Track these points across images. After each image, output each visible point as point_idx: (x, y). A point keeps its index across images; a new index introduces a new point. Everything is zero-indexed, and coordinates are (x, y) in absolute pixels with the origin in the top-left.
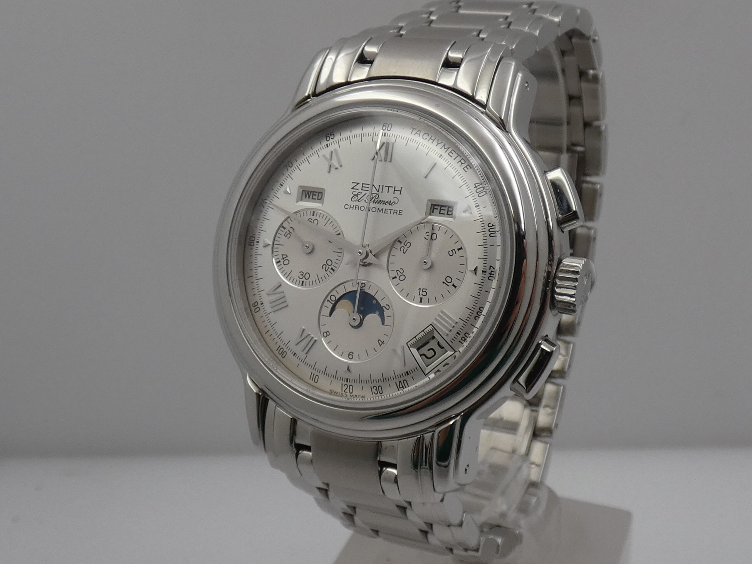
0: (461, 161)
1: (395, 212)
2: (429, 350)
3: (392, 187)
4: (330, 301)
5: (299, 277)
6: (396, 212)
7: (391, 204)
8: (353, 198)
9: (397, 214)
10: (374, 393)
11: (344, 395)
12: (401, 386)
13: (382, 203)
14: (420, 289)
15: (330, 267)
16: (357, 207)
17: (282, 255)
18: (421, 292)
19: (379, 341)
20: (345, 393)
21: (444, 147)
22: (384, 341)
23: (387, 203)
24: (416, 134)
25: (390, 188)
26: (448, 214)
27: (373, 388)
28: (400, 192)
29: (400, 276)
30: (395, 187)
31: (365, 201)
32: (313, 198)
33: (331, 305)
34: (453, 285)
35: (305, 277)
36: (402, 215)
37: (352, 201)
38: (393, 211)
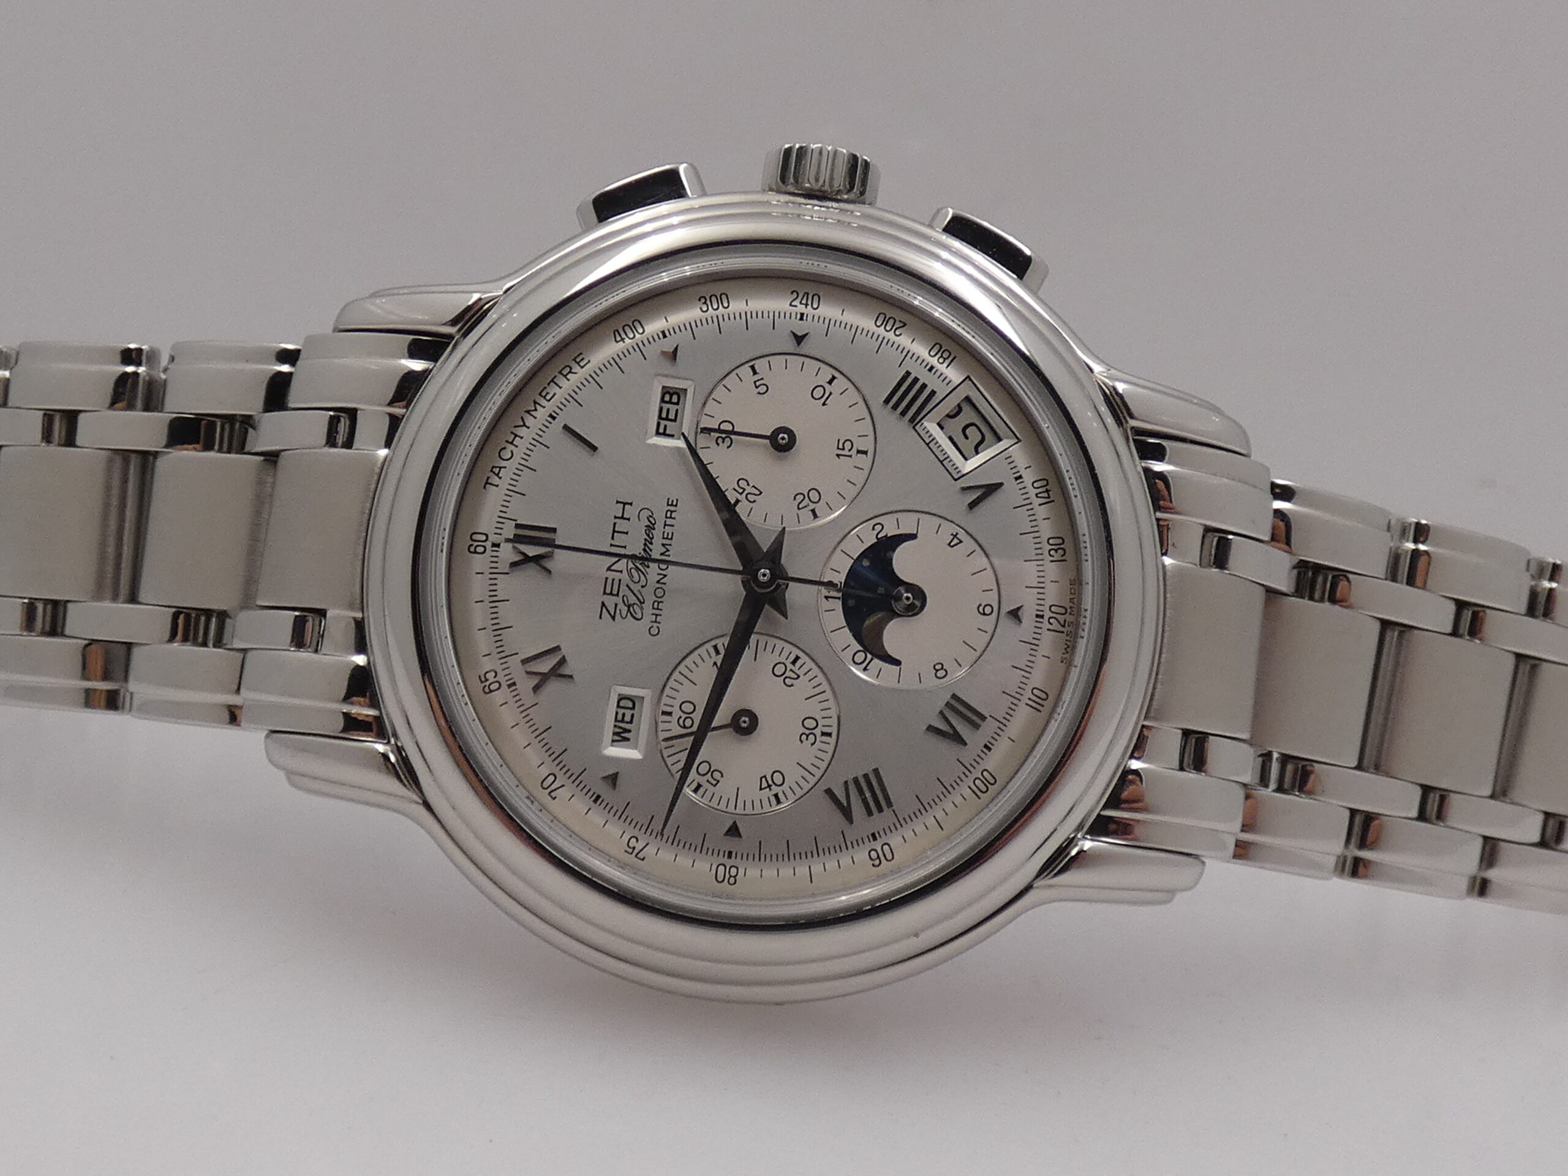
0: (565, 374)
1: (669, 515)
2: (967, 437)
3: (615, 524)
4: (864, 665)
5: (812, 744)
6: (672, 512)
7: (653, 525)
8: (636, 616)
9: (675, 511)
10: (1062, 556)
11: (1070, 629)
12: (1046, 495)
13: (649, 545)
14: (838, 455)
15: (790, 666)
16: (656, 606)
17: (761, 789)
18: (846, 452)
19: (952, 544)
20: (1066, 625)
21: (532, 413)
23: (651, 536)
24: (500, 475)
25: (616, 529)
26: (677, 403)
27: (1053, 556)
28: (627, 506)
29: (811, 501)
30: (616, 517)
31: (643, 587)
32: (631, 722)
33: (876, 661)
34: (830, 382)
35: (813, 729)
36: (677, 500)
37: (642, 618)
38: (668, 520)
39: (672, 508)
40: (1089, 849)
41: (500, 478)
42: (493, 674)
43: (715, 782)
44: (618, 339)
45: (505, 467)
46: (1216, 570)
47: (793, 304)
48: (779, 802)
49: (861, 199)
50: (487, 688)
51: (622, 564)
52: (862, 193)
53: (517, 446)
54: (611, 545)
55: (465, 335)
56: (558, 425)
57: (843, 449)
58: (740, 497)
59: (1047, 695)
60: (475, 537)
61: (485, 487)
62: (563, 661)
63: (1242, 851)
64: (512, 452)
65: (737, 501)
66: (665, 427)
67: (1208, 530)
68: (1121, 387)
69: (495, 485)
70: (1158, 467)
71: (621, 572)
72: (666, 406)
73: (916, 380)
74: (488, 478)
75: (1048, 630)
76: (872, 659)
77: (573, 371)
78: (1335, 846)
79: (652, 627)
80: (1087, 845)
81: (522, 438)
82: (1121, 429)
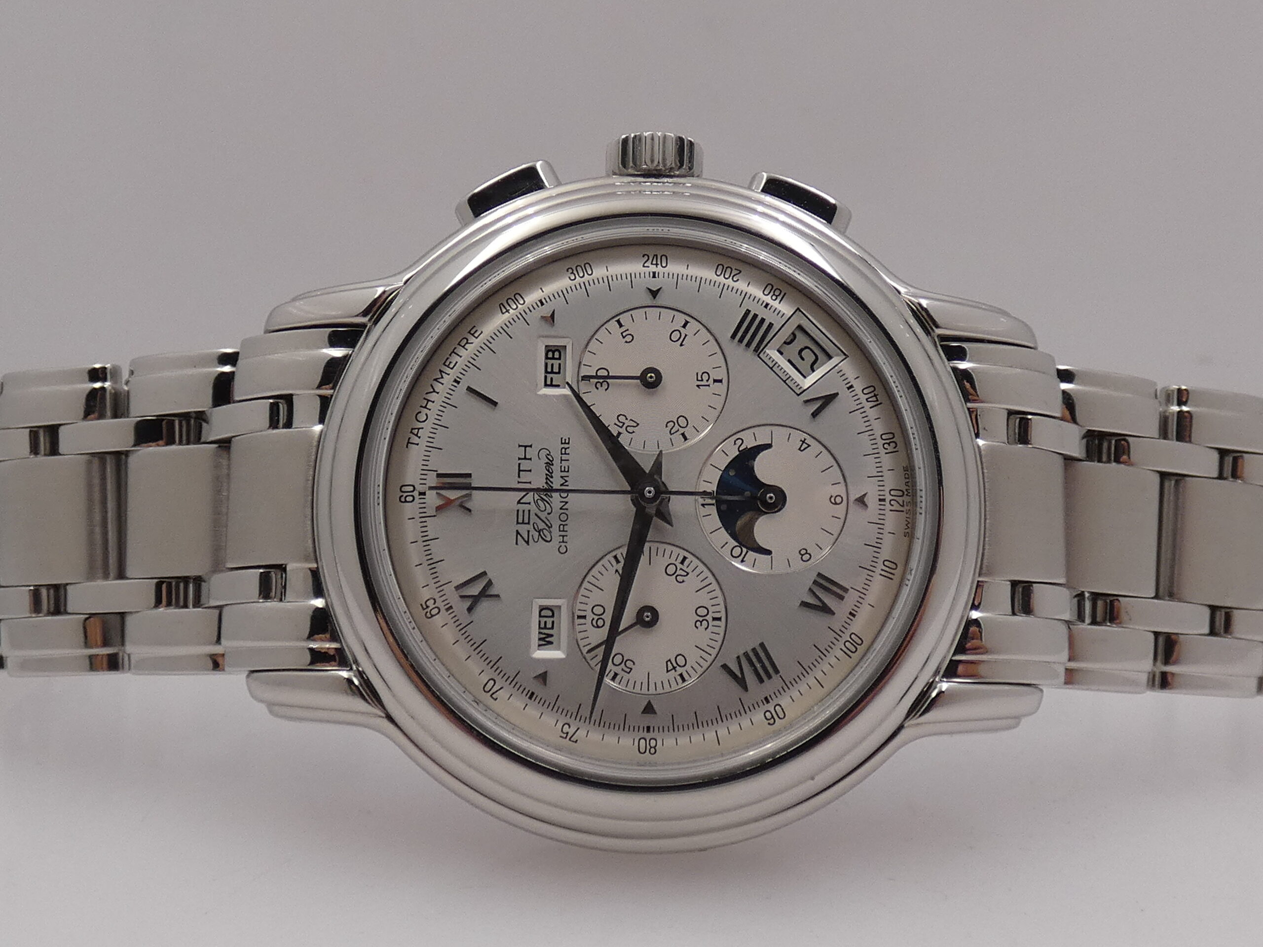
0: (463, 345)
1: (564, 452)
2: (803, 359)
3: (519, 464)
4: (741, 558)
5: (706, 629)
6: (566, 449)
7: (551, 461)
8: (546, 539)
9: (568, 448)
10: (895, 448)
11: (908, 508)
12: (874, 399)
13: (551, 479)
14: (698, 386)
15: (679, 566)
16: (562, 529)
17: (668, 671)
18: (704, 383)
19: (802, 449)
20: (905, 505)
21: (440, 380)
22: (801, 441)
23: (551, 471)
24: (419, 435)
25: (521, 469)
26: (559, 359)
27: (887, 449)
28: (527, 448)
29: (680, 427)
30: (519, 459)
31: (549, 514)
32: (552, 628)
33: (750, 553)
34: (684, 326)
35: (705, 616)
36: (569, 439)
37: (551, 540)
38: (563, 455)
39: (566, 446)
40: (946, 690)
41: (419, 437)
42: (432, 601)
43: (629, 670)
44: (504, 310)
45: (422, 428)
46: (1021, 446)
47: (645, 265)
48: (684, 680)
49: (690, 173)
50: (428, 614)
51: (530, 497)
52: (690, 169)
53: (430, 410)
54: (519, 482)
55: (376, 322)
56: (462, 387)
57: (702, 380)
58: (621, 430)
59: (896, 564)
60: (404, 489)
61: (407, 447)
62: (490, 583)
63: (1071, 678)
64: (427, 415)
65: (619, 434)
66: (552, 379)
67: (1011, 413)
68: (924, 303)
69: (416, 444)
70: (963, 365)
71: (529, 503)
72: (550, 362)
73: (755, 316)
74: (409, 438)
75: (891, 510)
76: (747, 552)
77: (469, 342)
78: (1146, 665)
79: (561, 546)
80: (944, 686)
81: (433, 402)
82: (930, 337)
